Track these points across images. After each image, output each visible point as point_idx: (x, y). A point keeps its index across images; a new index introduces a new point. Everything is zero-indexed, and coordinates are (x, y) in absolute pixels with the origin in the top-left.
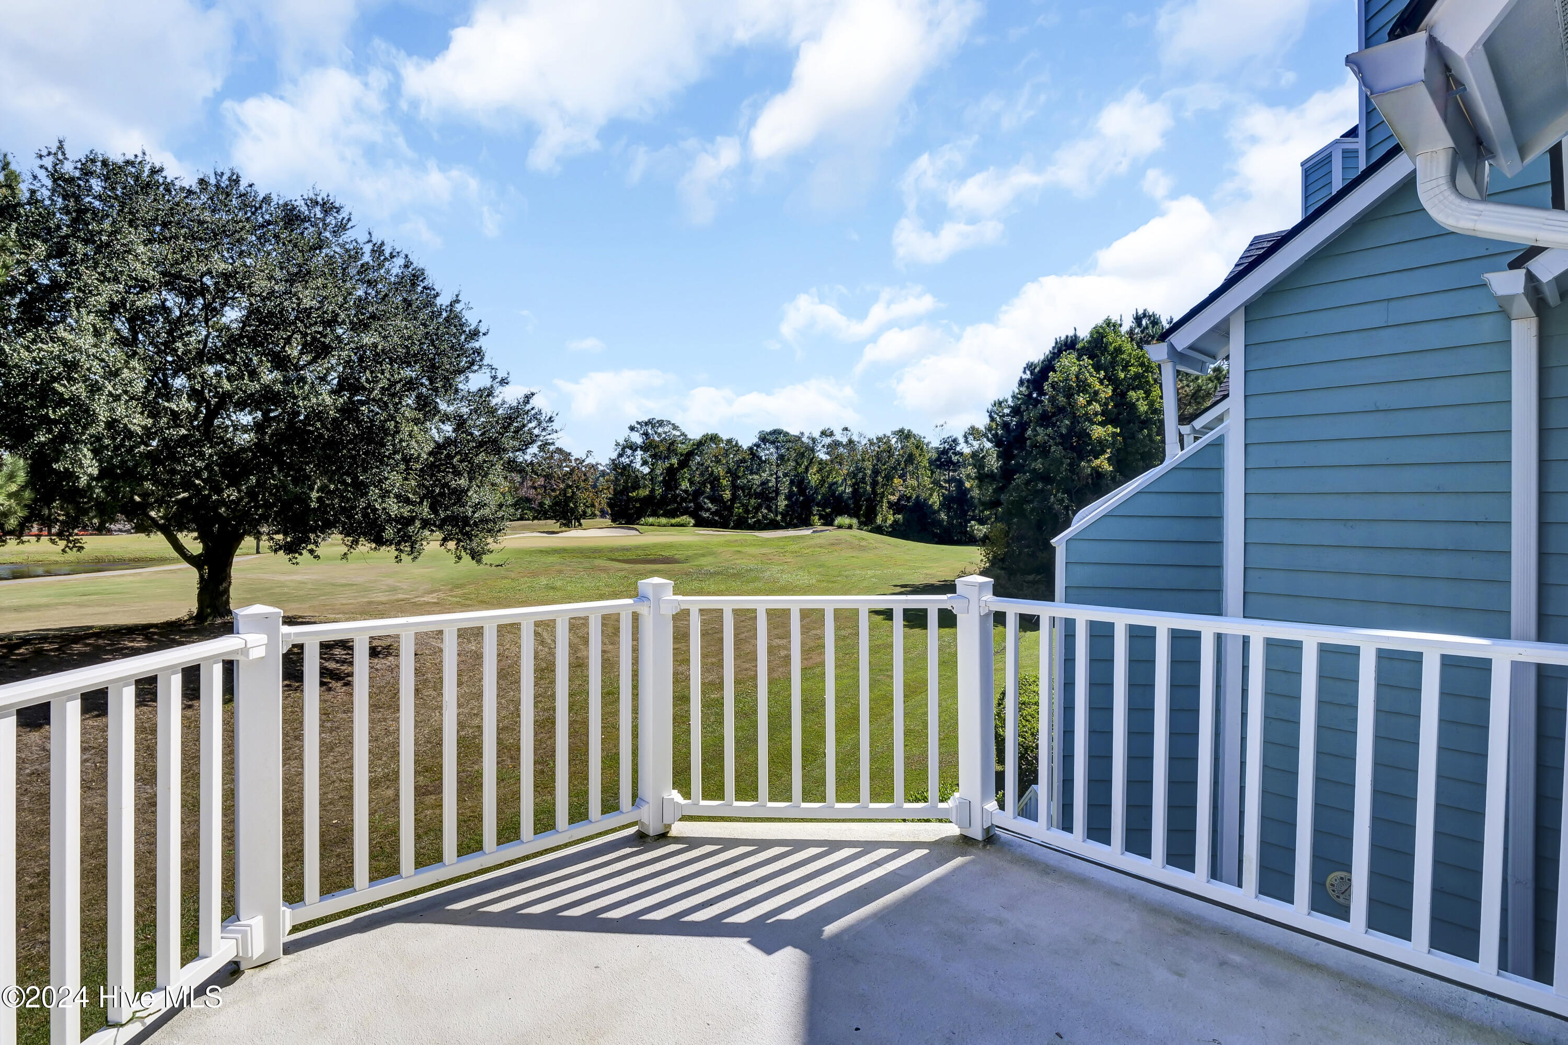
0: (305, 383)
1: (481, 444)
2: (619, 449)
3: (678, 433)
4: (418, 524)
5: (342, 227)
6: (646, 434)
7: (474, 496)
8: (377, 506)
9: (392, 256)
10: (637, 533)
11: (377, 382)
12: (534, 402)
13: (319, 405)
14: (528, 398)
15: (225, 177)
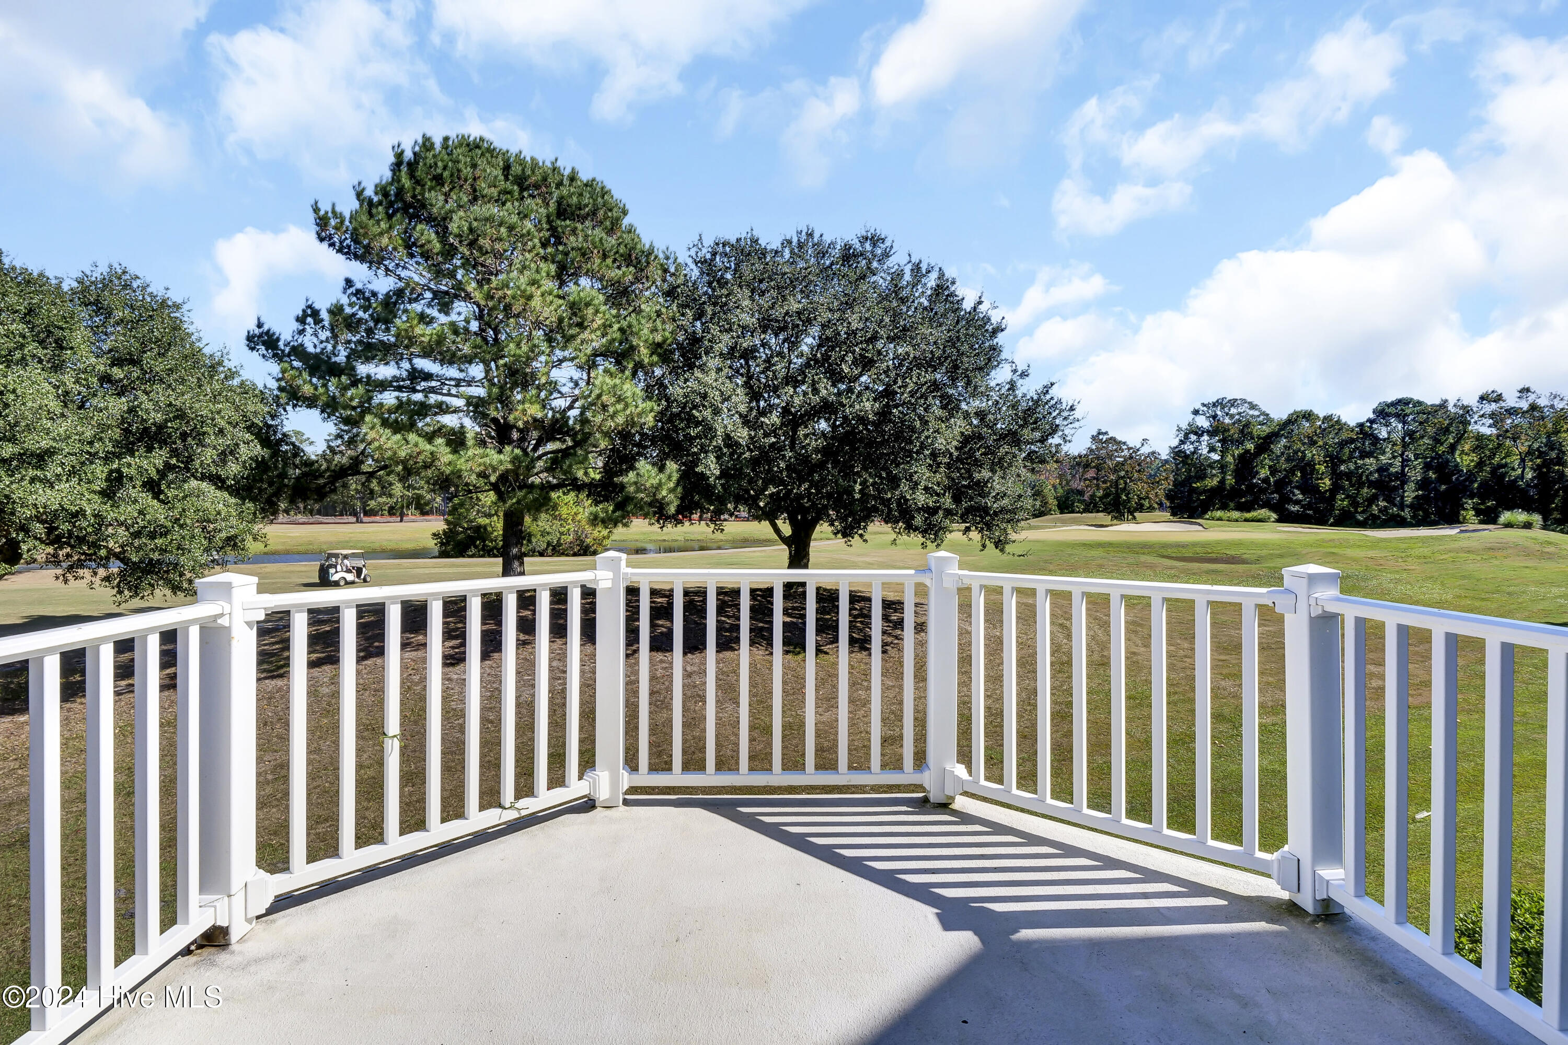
0: (853, 393)
1: (1002, 437)
2: (1181, 436)
3: (1256, 413)
4: (941, 513)
5: (886, 255)
6: (1215, 417)
7: (997, 485)
8: (908, 497)
9: (928, 272)
10: (1200, 528)
11: (906, 386)
12: (1054, 392)
13: (861, 411)
14: (1047, 389)
15: (804, 233)
